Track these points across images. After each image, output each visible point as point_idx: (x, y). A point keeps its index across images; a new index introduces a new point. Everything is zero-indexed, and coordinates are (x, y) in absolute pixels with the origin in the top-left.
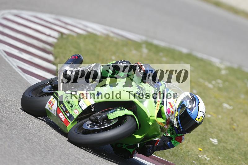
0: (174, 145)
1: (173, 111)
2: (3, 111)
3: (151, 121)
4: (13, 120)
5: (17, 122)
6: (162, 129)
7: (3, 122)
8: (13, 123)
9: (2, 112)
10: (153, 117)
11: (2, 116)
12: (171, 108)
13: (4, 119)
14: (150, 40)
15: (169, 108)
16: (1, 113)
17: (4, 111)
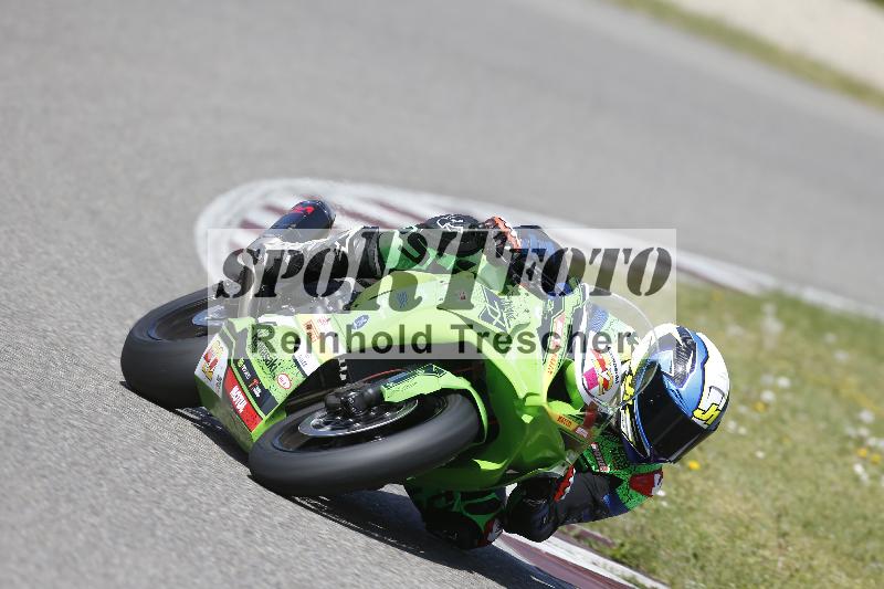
0: (628, 505)
1: (608, 378)
2: (263, 536)
3: (529, 410)
4: (301, 572)
5: (312, 576)
6: (570, 441)
7: (265, 576)
8: (300, 581)
9: (260, 541)
10: (535, 397)
11: (262, 556)
12: (599, 370)
13: (268, 567)
14: (791, 289)
15: (593, 370)
16: (260, 546)
17: (268, 537)
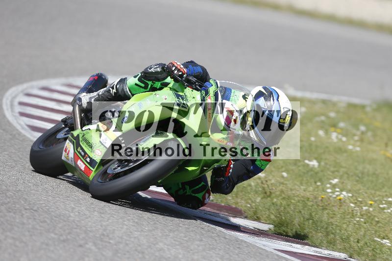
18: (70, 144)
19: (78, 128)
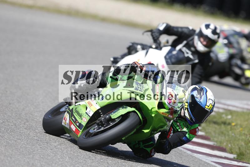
0: (190, 139)
3: (153, 113)
10: (154, 109)
18: (67, 114)
19: (73, 104)
